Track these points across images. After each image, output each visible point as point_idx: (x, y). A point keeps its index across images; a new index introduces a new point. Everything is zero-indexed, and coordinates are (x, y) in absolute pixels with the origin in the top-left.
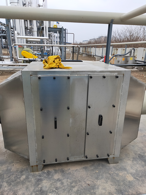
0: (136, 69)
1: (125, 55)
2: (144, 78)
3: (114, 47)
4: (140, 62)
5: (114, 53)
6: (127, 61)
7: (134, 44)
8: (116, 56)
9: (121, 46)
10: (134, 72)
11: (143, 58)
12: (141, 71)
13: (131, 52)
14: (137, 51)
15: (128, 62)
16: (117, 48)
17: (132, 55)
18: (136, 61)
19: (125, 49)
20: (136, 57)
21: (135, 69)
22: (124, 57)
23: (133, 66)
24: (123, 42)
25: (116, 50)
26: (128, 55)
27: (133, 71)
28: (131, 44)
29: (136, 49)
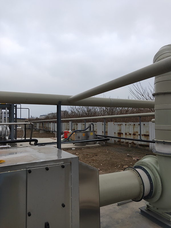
0: (98, 144)
1: (85, 130)
2: (107, 154)
3: (73, 122)
4: (101, 137)
5: (74, 128)
6: (87, 137)
7: (93, 119)
8: (75, 132)
9: (81, 121)
10: (96, 147)
11: (103, 132)
12: (103, 146)
13: (90, 127)
14: (96, 125)
15: (88, 137)
16: (77, 123)
18: (97, 136)
19: (84, 123)
20: (97, 132)
22: (84, 132)
23: (94, 142)
24: (82, 116)
25: (76, 125)
26: (88, 130)
28: (90, 119)
29: (95, 123)
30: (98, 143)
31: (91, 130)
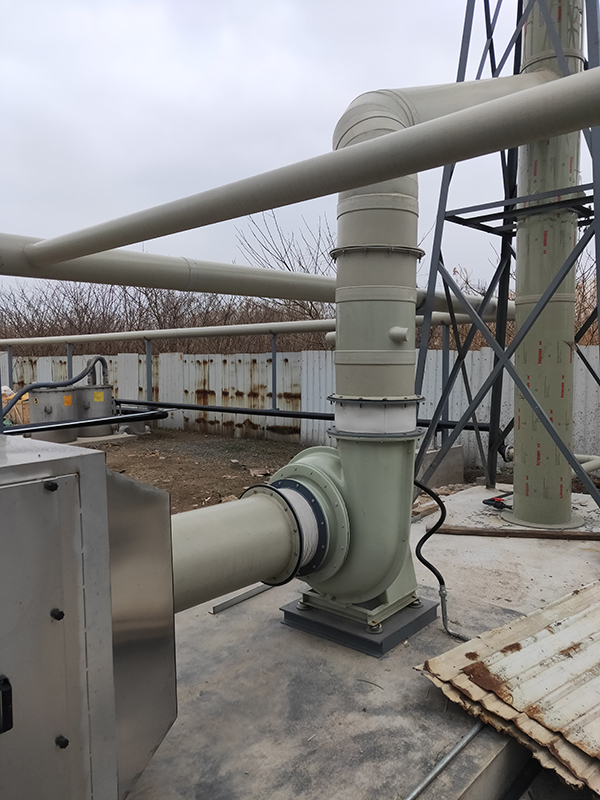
0: (125, 435)
1: (71, 383)
2: (160, 464)
3: (17, 355)
4: (134, 407)
5: (22, 377)
6: (82, 408)
7: (99, 342)
8: (31, 390)
9: (49, 350)
10: (120, 445)
11: (141, 389)
12: (143, 438)
13: (92, 371)
14: (114, 366)
15: (87, 408)
16: (34, 359)
17: (99, 381)
18: (118, 403)
19: (65, 359)
20: (117, 389)
21: (121, 435)
22: (69, 391)
23: (111, 425)
24: (53, 332)
25: (27, 367)
26: (84, 383)
27: (115, 443)
28: (89, 343)
29: (111, 358)
30: (126, 431)
31: (95, 383)
